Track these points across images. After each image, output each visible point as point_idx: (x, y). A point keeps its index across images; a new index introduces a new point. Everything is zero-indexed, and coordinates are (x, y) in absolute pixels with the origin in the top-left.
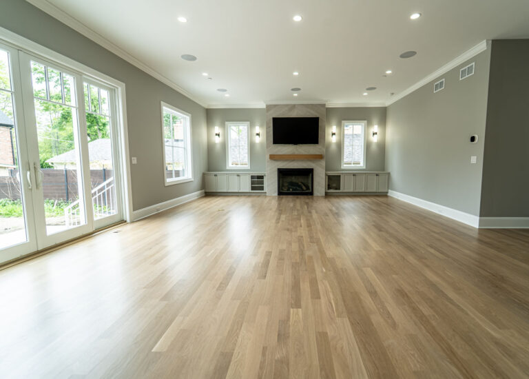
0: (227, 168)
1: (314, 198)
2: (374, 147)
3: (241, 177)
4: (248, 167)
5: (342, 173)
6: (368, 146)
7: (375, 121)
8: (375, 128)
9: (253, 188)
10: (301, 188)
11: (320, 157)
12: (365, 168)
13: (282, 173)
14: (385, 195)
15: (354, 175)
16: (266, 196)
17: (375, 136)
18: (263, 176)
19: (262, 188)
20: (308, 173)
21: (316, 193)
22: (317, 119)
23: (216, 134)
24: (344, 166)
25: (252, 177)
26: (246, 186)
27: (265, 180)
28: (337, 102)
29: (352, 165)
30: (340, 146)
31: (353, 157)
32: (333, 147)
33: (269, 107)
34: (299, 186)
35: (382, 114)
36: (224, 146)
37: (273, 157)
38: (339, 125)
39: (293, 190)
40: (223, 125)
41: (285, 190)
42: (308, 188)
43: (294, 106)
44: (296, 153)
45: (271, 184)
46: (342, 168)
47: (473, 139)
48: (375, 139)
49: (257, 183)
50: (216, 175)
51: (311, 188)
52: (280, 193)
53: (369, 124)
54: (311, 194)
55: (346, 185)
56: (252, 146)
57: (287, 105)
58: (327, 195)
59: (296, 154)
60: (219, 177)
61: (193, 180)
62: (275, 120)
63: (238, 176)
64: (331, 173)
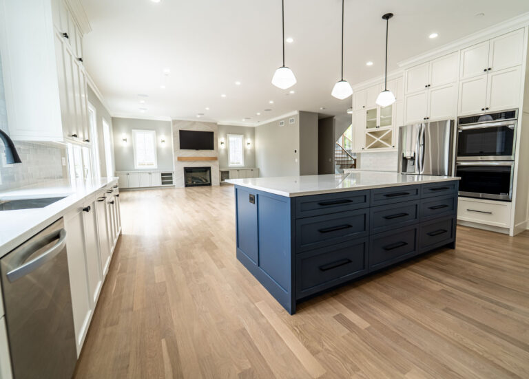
0: (135, 168)
1: (211, 188)
2: (249, 153)
3: (153, 175)
4: (155, 166)
5: (230, 170)
6: (245, 151)
7: (248, 135)
8: (249, 140)
9: (163, 183)
11: (215, 159)
12: (244, 166)
13: (188, 171)
15: (238, 170)
16: (174, 188)
17: (249, 145)
18: (171, 174)
19: (171, 183)
20: (207, 170)
21: (213, 184)
22: (212, 133)
23: (124, 140)
24: (230, 165)
25: (162, 175)
26: (157, 181)
27: (174, 176)
28: (224, 122)
29: (236, 164)
30: (227, 151)
31: (236, 159)
32: (222, 152)
33: (175, 122)
34: (201, 180)
35: (253, 131)
36: (132, 150)
37: (180, 159)
38: (226, 137)
39: (196, 182)
40: (130, 132)
41: (190, 183)
42: (207, 181)
43: (194, 123)
44: (198, 156)
45: (179, 178)
47: (296, 151)
48: (249, 147)
49: (167, 178)
50: (128, 174)
51: (209, 180)
52: (187, 186)
53: (245, 137)
54: (210, 184)
56: (158, 151)
57: (189, 121)
58: (221, 185)
59: (197, 158)
60: (131, 175)
62: (181, 132)
63: (150, 174)
64: (223, 170)
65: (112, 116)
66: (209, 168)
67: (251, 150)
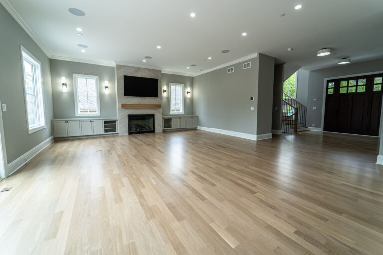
0: (76, 115)
1: (154, 135)
2: (188, 100)
3: (95, 122)
4: (98, 113)
5: (172, 117)
6: (185, 99)
7: (188, 84)
8: (188, 89)
9: (106, 131)
10: (145, 128)
11: (159, 106)
12: (183, 113)
13: (131, 118)
14: (195, 129)
15: (180, 118)
16: (118, 136)
17: (188, 94)
18: (114, 122)
19: (115, 131)
21: (156, 131)
22: (157, 80)
23: (63, 84)
24: (172, 112)
25: (105, 122)
26: (100, 129)
27: (117, 124)
28: (167, 70)
29: (176, 112)
30: (168, 99)
31: (177, 107)
32: (164, 100)
33: (119, 67)
34: (143, 127)
35: (191, 81)
36: (72, 95)
37: (124, 106)
38: (168, 86)
39: (140, 130)
40: (70, 76)
41: (133, 130)
42: (150, 128)
43: (139, 69)
44: (142, 103)
45: (122, 127)
46: (170, 113)
47: (252, 98)
48: (188, 96)
49: (110, 126)
50: (67, 122)
51: (152, 128)
52: (130, 133)
53: (185, 86)
54: (153, 132)
55: (175, 125)
56: (101, 97)
57: (134, 67)
58: (164, 132)
60: (70, 123)
61: (46, 127)
62: (125, 77)
63: (92, 121)
64: (166, 117)
65: (50, 58)
66: (152, 116)
67: (190, 99)
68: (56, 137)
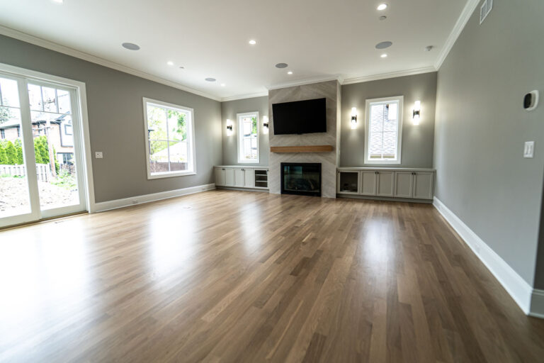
0: (239, 162)
1: (320, 201)
2: (415, 134)
3: (246, 172)
4: (256, 160)
5: (360, 170)
6: (405, 132)
7: (417, 94)
8: (417, 105)
9: (257, 184)
10: (310, 187)
11: (330, 149)
12: (399, 163)
14: (428, 204)
15: (377, 172)
16: (268, 193)
17: (416, 116)
18: (266, 172)
19: (265, 185)
20: (316, 168)
21: (324, 194)
22: (324, 100)
23: (228, 127)
24: (369, 160)
25: (257, 172)
27: (269, 176)
29: (382, 159)
30: (363, 134)
33: (271, 93)
34: (307, 184)
35: (429, 84)
37: (275, 150)
38: (362, 106)
39: (298, 189)
40: (234, 118)
41: (290, 188)
43: (299, 88)
44: (302, 144)
45: (274, 181)
46: (365, 162)
47: (528, 101)
48: (416, 122)
49: (261, 177)
50: (224, 169)
51: (318, 187)
52: (284, 191)
53: (408, 99)
54: (319, 195)
56: (261, 139)
57: (290, 88)
58: (339, 197)
60: (227, 171)
62: (275, 107)
63: (243, 170)
64: (345, 169)
65: (220, 100)
66: (319, 166)
67: (422, 127)
68: (218, 185)
